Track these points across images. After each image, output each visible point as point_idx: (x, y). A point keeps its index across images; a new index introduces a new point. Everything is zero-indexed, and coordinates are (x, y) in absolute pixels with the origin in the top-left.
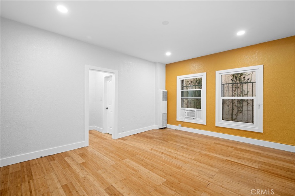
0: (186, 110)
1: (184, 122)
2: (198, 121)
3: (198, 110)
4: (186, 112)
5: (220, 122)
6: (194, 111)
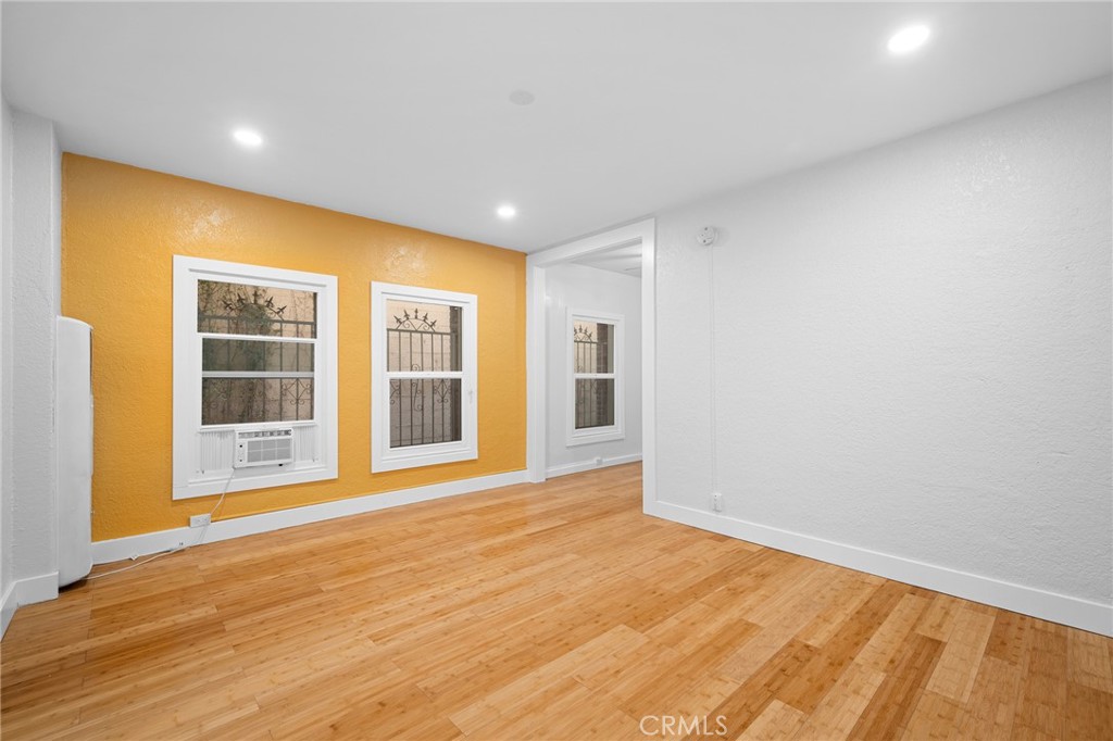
0: (242, 435)
1: (228, 495)
2: (302, 470)
3: (301, 428)
4: (245, 441)
5: (385, 457)
6: (287, 433)
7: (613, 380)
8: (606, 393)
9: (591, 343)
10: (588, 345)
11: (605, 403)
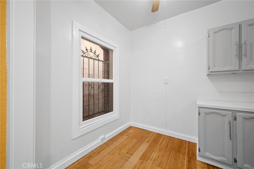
7: (113, 83)
8: (108, 91)
9: (99, 60)
10: (96, 62)
11: (108, 97)
